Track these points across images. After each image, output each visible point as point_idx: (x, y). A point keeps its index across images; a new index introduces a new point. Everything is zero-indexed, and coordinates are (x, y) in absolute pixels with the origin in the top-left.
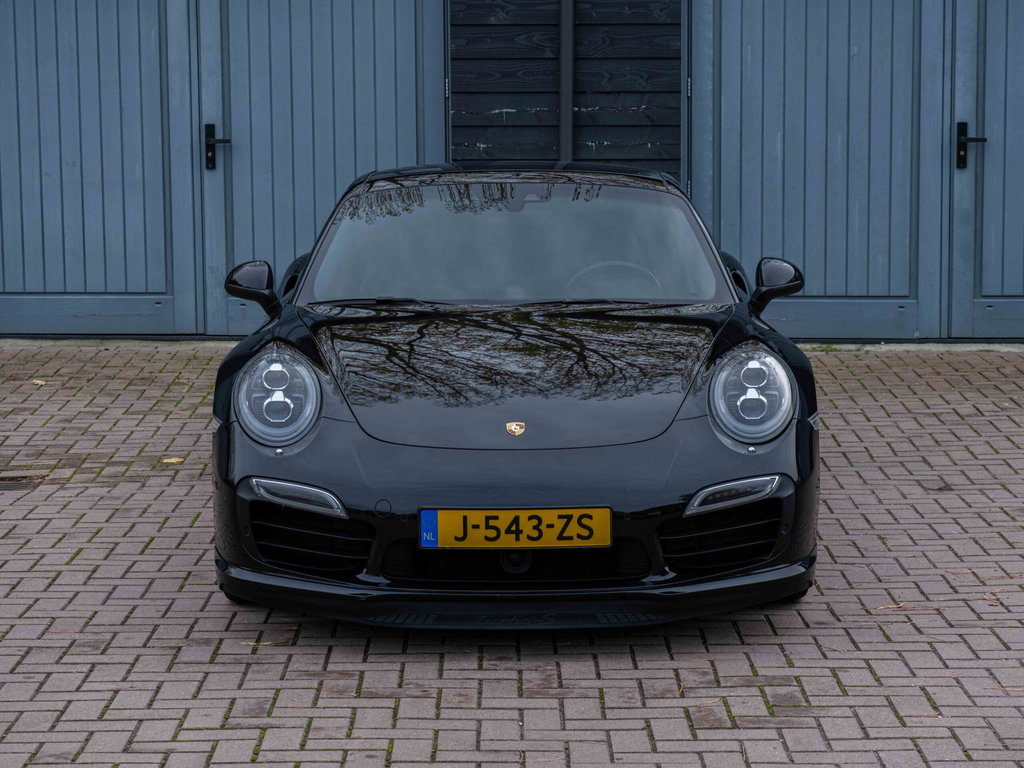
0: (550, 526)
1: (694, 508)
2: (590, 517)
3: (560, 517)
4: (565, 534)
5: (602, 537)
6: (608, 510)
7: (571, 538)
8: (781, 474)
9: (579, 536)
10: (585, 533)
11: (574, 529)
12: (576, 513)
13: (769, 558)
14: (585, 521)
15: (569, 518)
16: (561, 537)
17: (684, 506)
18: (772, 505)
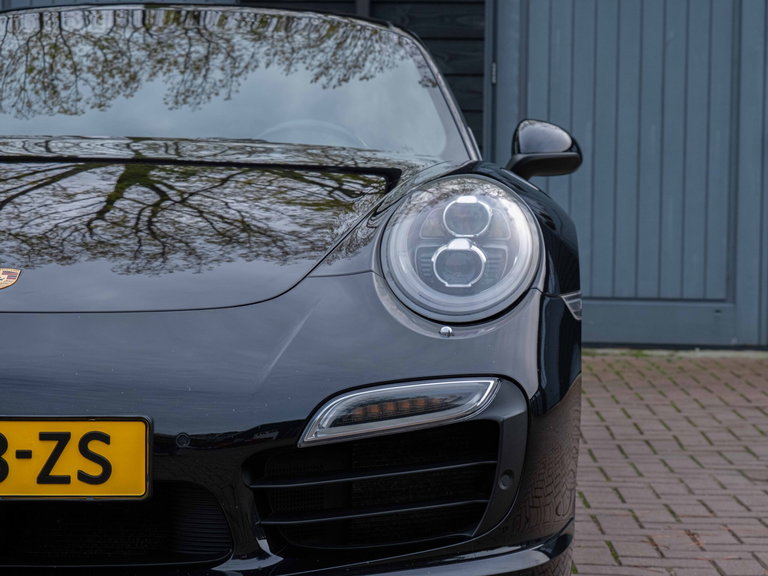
0: (24, 455)
1: (321, 429)
2: (105, 439)
3: (44, 437)
4: (55, 472)
5: (129, 479)
6: (140, 427)
7: (65, 480)
8: (501, 377)
9: (83, 477)
10: (95, 470)
11: (71, 462)
12: (78, 430)
13: (472, 535)
14: (95, 447)
15: (63, 439)
16: (45, 478)
17: (300, 426)
18: (481, 433)
